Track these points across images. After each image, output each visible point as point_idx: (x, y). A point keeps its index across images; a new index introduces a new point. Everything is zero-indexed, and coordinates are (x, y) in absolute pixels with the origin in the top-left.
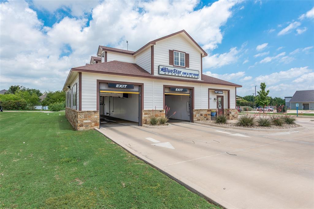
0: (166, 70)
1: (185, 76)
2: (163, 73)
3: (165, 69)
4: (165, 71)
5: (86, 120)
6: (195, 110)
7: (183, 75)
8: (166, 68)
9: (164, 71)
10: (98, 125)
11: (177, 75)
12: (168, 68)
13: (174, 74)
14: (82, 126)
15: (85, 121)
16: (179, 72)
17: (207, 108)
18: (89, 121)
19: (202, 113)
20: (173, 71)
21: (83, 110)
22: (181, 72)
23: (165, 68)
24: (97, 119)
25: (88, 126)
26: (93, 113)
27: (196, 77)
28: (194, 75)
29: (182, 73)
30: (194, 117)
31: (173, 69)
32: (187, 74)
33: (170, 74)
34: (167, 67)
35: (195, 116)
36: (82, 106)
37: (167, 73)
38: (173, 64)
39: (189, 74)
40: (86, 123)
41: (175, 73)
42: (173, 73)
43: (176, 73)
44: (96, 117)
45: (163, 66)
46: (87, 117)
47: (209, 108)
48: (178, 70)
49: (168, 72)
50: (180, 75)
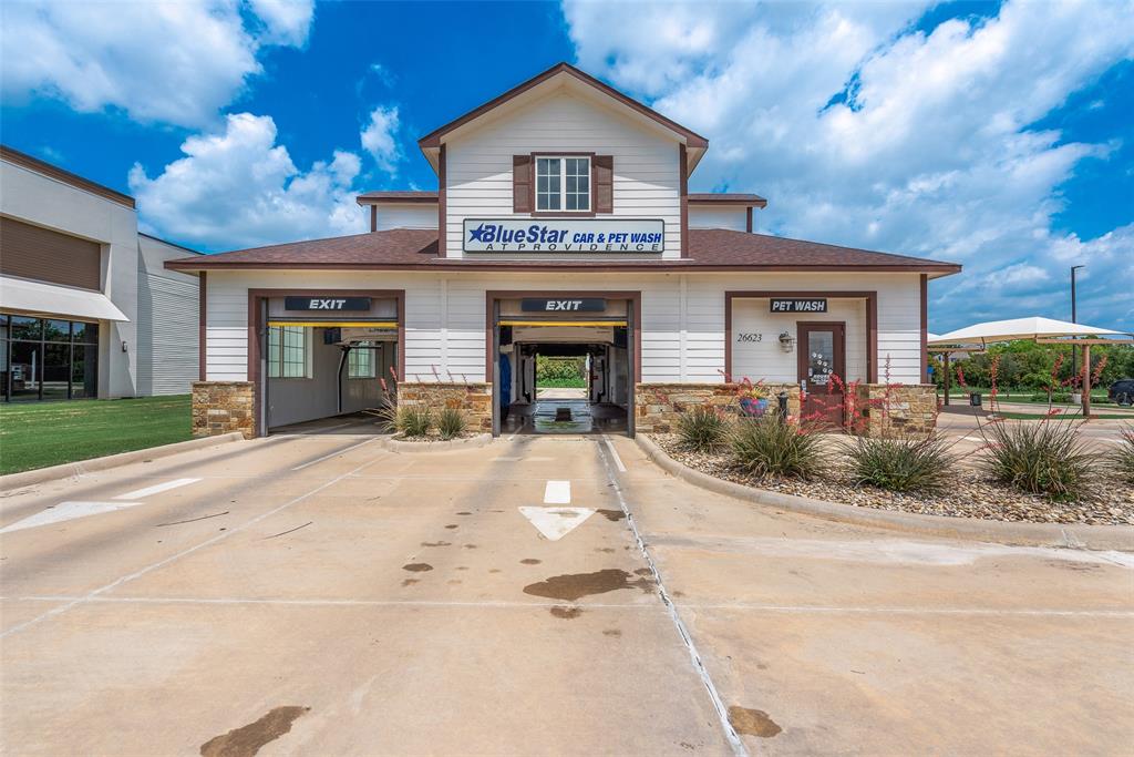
0: (496, 233)
1: (586, 246)
2: (483, 246)
3: (490, 230)
4: (489, 237)
5: (215, 407)
6: (645, 387)
7: (575, 247)
8: (494, 228)
9: (485, 240)
10: (247, 426)
11: (545, 247)
12: (501, 227)
13: (529, 247)
14: (204, 425)
15: (211, 412)
16: (557, 236)
17: (721, 380)
18: (223, 412)
19: (681, 398)
20: (527, 235)
21: (210, 378)
22: (564, 233)
23: (487, 227)
24: (244, 408)
25: (220, 426)
26: (234, 389)
27: (647, 247)
28: (635, 238)
29: (568, 239)
30: (638, 417)
31: (526, 226)
32: (596, 238)
33: (513, 246)
34: (497, 224)
35: (644, 413)
36: (209, 369)
37: (497, 246)
38: (531, 209)
39: (607, 237)
40: (214, 418)
41: (538, 241)
42: (525, 241)
43: (543, 241)
44: (243, 400)
45: (481, 222)
46: (216, 400)
47: (728, 379)
48: (549, 230)
49: (504, 240)
50: (560, 247)
